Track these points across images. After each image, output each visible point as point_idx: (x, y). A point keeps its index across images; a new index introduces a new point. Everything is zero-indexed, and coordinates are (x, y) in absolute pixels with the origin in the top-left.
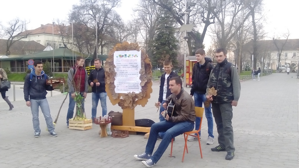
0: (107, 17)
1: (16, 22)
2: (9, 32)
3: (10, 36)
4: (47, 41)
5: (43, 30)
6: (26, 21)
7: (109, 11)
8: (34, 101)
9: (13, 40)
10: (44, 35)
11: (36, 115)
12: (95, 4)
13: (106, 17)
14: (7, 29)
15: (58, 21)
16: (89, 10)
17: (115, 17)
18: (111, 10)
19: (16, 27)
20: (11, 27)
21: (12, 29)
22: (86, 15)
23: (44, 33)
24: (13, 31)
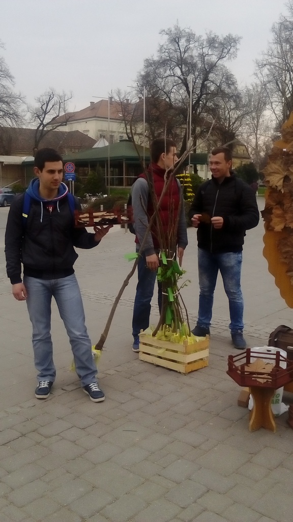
0: (208, 80)
1: (50, 98)
2: (38, 116)
3: (40, 122)
4: (99, 131)
5: (94, 111)
6: (65, 95)
7: (213, 66)
8: (36, 284)
9: (45, 129)
10: (95, 121)
11: (42, 326)
12: (186, 55)
13: (206, 79)
14: (36, 109)
15: (119, 93)
16: (175, 66)
17: (224, 79)
18: (217, 65)
19: (50, 106)
20: (42, 107)
21: (43, 110)
22: (169, 78)
23: (95, 117)
24: (45, 113)
